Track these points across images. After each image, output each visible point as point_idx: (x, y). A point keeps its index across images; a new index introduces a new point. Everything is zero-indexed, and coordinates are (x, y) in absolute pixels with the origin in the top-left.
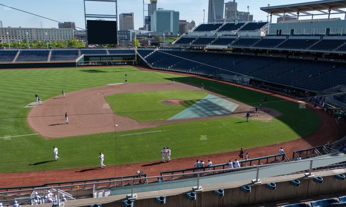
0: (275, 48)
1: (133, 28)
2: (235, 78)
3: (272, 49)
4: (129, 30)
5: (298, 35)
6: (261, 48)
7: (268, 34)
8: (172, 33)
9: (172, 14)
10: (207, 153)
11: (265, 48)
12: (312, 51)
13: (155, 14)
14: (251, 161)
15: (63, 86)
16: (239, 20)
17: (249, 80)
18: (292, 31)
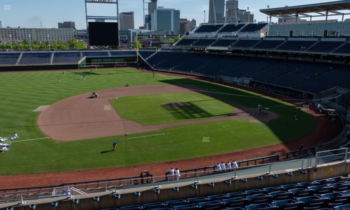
0: (274, 50)
1: (133, 27)
2: (235, 80)
3: (271, 50)
4: (129, 30)
5: (297, 37)
6: (261, 50)
7: (268, 35)
8: (172, 33)
9: (172, 13)
10: (208, 155)
11: (265, 50)
12: (309, 53)
13: (155, 12)
14: (248, 161)
15: (66, 89)
16: (239, 22)
17: (249, 81)
18: (291, 32)
